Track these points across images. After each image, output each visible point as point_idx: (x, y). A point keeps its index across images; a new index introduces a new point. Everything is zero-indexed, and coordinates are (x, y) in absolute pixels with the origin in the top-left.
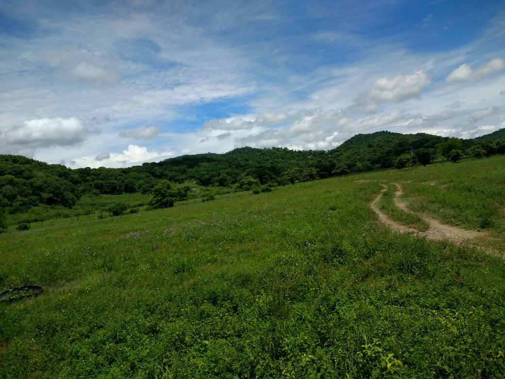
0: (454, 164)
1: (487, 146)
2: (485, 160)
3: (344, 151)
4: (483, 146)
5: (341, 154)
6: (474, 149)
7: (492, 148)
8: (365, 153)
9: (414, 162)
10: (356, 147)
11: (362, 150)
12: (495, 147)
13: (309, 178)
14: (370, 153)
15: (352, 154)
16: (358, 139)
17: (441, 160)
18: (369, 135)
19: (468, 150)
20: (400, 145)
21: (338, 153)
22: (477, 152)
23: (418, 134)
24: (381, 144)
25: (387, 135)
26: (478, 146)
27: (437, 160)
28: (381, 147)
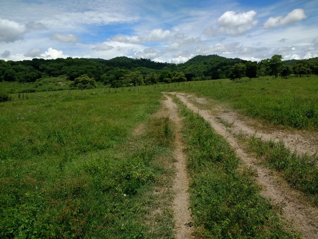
3: (188, 66)
5: (186, 67)
8: (202, 68)
10: (196, 64)
11: (200, 66)
13: (151, 82)
14: (205, 68)
15: (193, 68)
16: (198, 59)
18: (205, 57)
21: (184, 67)
24: (213, 63)
25: (216, 57)
28: (212, 65)
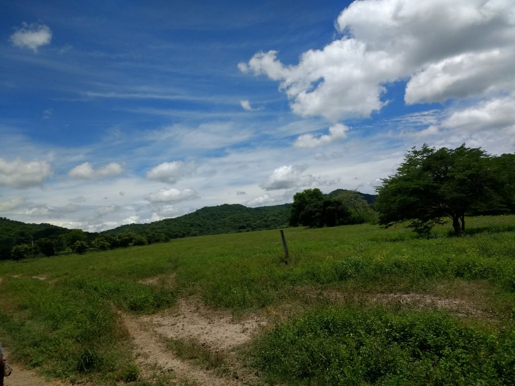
0: (80, 255)
1: (111, 239)
2: (109, 253)
4: (106, 239)
6: (98, 241)
7: (115, 241)
9: (36, 253)
12: (118, 240)
17: (67, 252)
19: (93, 242)
20: (22, 234)
22: (101, 244)
23: (42, 225)
25: (5, 222)
26: (101, 238)
27: (64, 252)
